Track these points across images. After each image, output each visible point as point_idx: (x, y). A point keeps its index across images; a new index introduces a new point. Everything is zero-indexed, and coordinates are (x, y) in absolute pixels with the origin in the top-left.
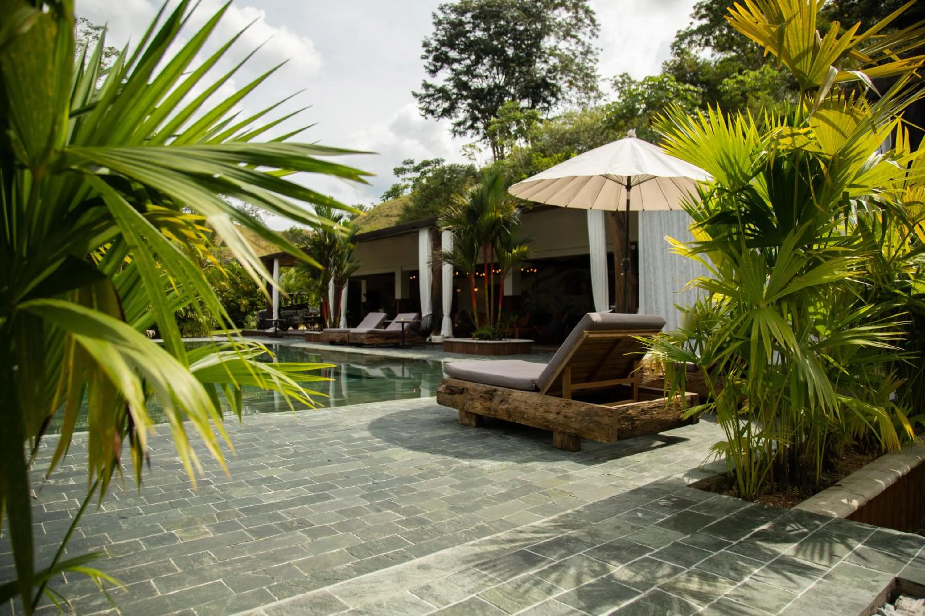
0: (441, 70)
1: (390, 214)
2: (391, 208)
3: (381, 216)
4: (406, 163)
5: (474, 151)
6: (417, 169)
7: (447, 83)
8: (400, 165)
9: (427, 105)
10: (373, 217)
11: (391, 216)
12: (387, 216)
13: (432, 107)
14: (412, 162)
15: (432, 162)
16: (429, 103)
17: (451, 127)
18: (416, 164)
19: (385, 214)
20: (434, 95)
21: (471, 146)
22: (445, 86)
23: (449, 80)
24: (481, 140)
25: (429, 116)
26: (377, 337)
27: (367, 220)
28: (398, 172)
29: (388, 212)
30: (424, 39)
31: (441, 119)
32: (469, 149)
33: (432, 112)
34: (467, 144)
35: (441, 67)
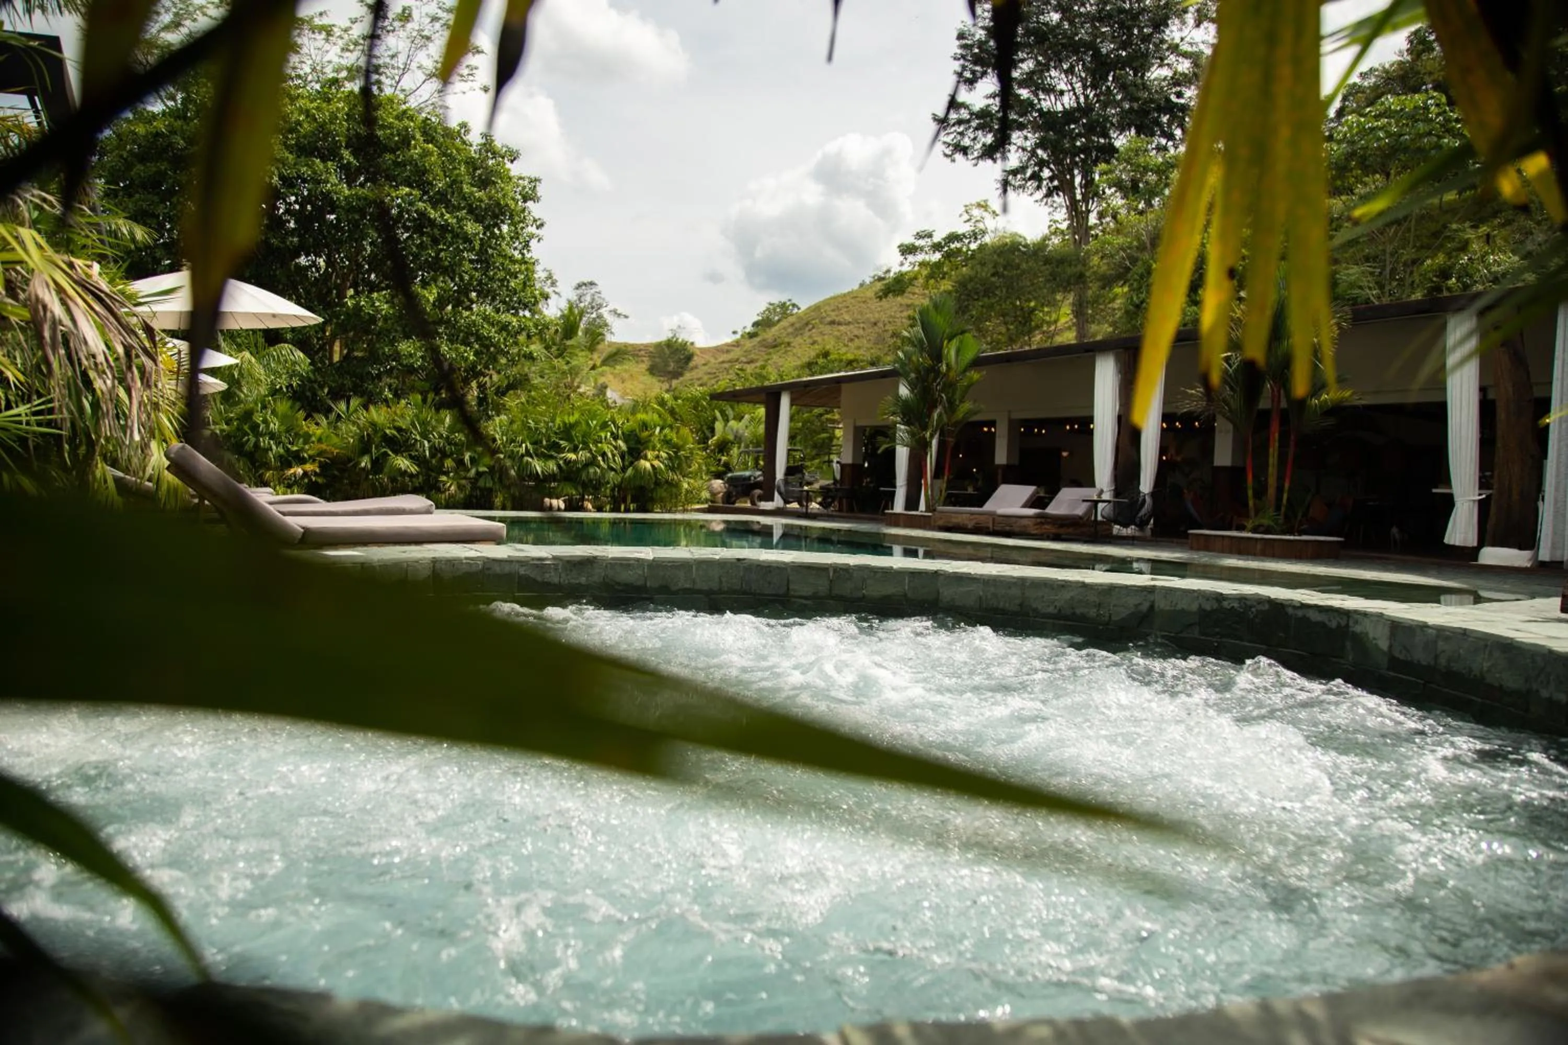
0: (984, 80)
1: (837, 319)
2: (838, 309)
3: (821, 323)
4: (919, 236)
5: (985, 214)
6: (937, 247)
7: (991, 101)
8: (909, 240)
9: (959, 137)
10: (807, 324)
11: (840, 324)
12: (832, 323)
13: (966, 142)
14: (930, 235)
15: (964, 235)
16: (962, 134)
17: (999, 175)
18: (937, 238)
19: (829, 319)
20: (968, 121)
21: (979, 205)
22: (988, 106)
23: (993, 96)
24: (1042, 200)
25: (959, 157)
26: (1048, 523)
27: (796, 329)
28: (907, 250)
29: (833, 316)
30: (961, 26)
31: (981, 163)
32: (976, 212)
33: (965, 151)
34: (974, 202)
35: (984, 74)
